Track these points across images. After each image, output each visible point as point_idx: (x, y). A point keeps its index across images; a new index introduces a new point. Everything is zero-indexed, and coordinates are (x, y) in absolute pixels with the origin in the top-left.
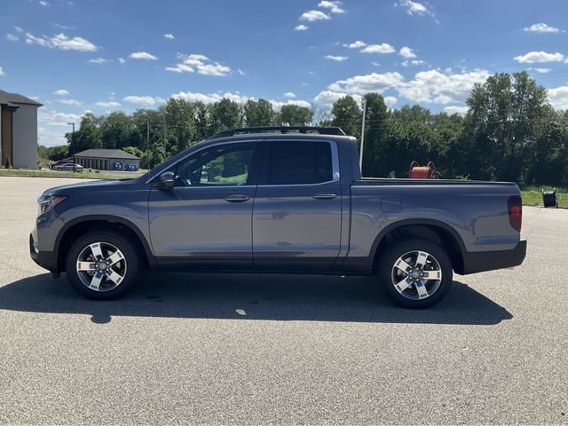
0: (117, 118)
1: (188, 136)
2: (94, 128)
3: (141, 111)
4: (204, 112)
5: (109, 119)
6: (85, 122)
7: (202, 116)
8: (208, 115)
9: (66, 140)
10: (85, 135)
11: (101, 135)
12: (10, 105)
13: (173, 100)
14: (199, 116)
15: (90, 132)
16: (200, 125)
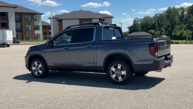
0: (147, 19)
1: (175, 23)
2: (138, 23)
3: (157, 15)
4: (184, 12)
5: (144, 19)
6: (135, 21)
7: (182, 13)
8: (185, 13)
9: (128, 29)
10: (135, 27)
11: (141, 27)
12: (102, 18)
13: (169, 8)
14: (181, 14)
15: (137, 26)
16: (182, 17)
